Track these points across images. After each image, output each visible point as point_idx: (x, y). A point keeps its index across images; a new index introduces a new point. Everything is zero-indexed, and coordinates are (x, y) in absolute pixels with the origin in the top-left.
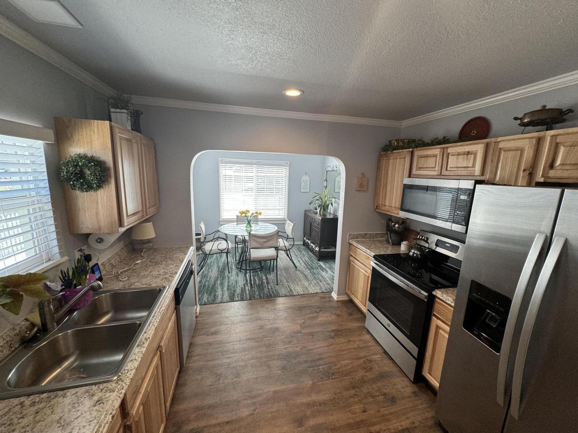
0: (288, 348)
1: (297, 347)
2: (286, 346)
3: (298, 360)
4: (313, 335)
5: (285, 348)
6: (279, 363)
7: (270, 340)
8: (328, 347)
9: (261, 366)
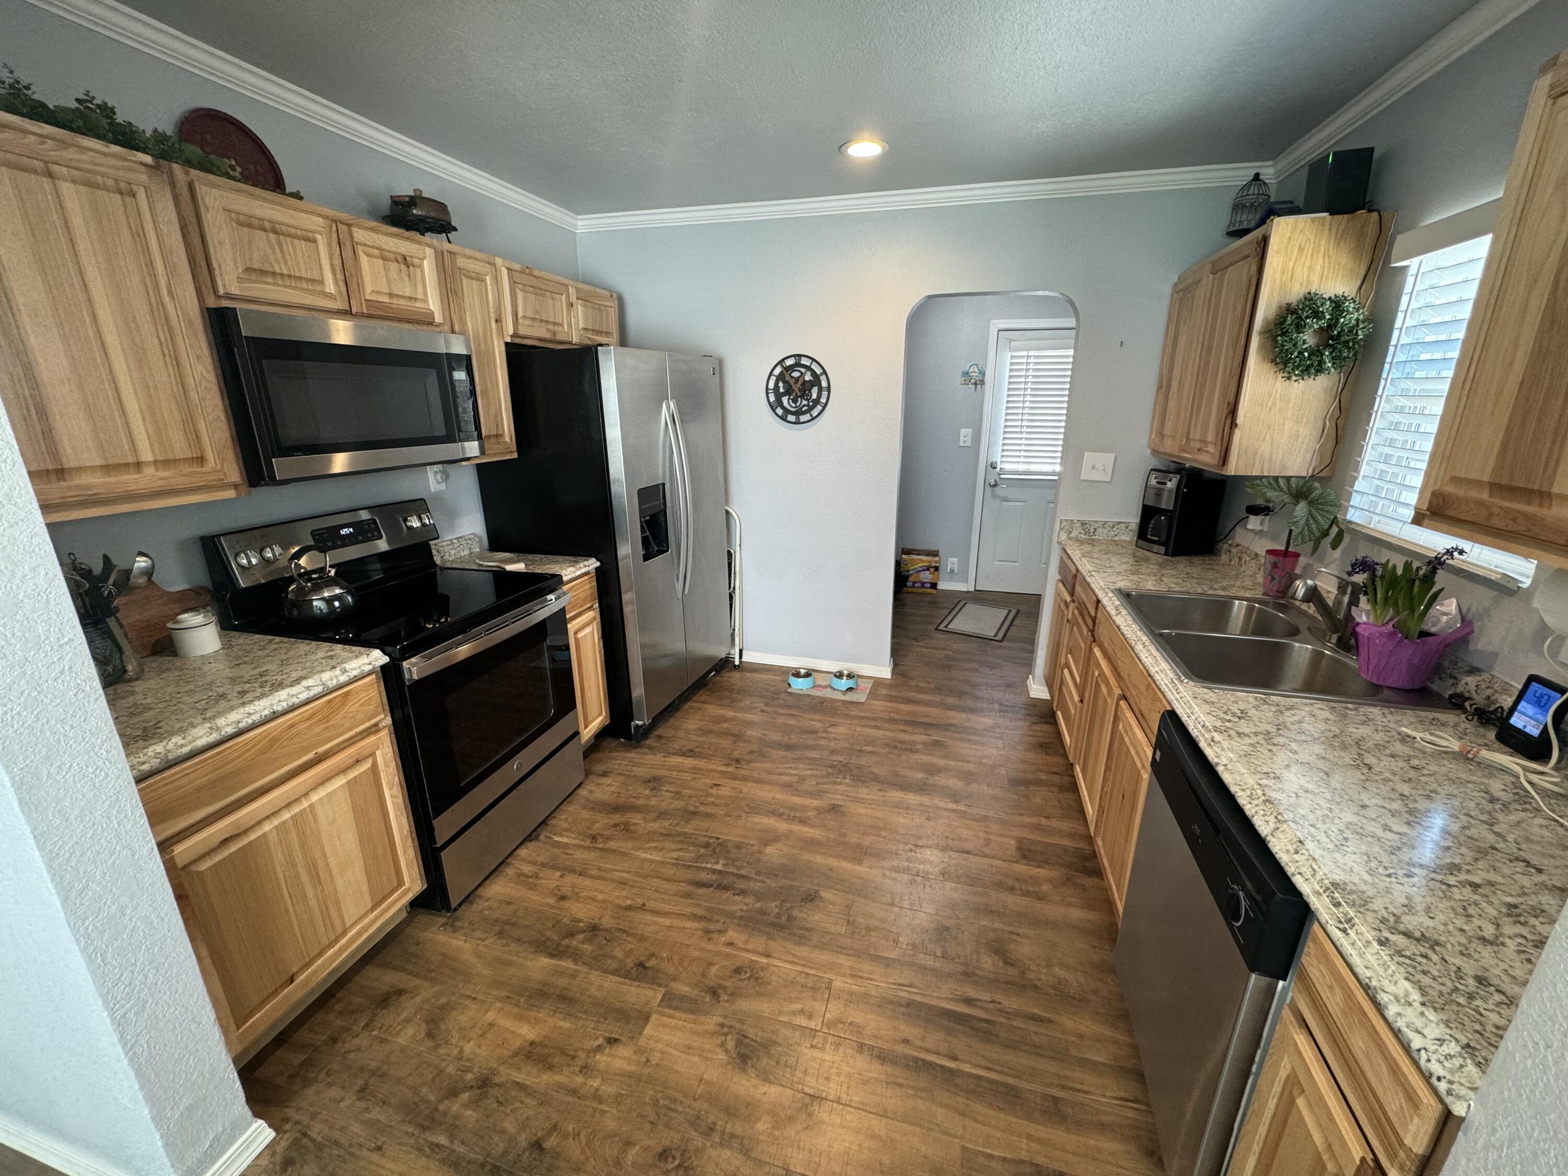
0: (760, 954)
1: (730, 944)
2: (764, 960)
3: (758, 905)
4: (641, 965)
5: (768, 956)
6: (815, 918)
7: (802, 1012)
8: (644, 905)
9: (869, 929)
